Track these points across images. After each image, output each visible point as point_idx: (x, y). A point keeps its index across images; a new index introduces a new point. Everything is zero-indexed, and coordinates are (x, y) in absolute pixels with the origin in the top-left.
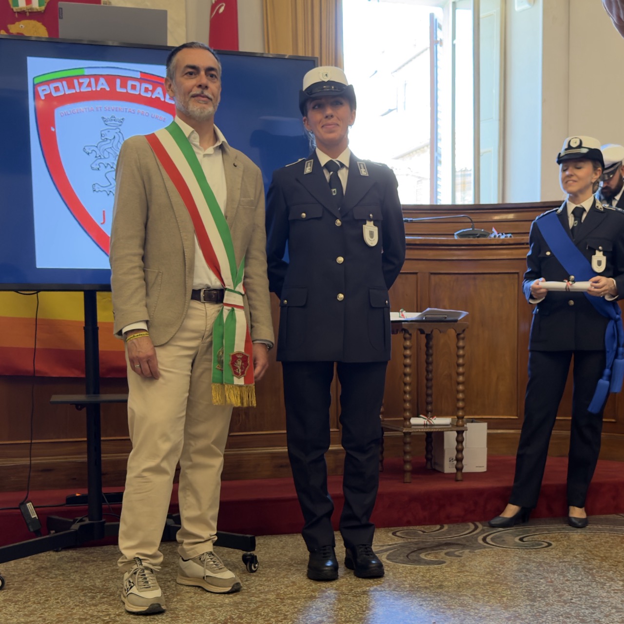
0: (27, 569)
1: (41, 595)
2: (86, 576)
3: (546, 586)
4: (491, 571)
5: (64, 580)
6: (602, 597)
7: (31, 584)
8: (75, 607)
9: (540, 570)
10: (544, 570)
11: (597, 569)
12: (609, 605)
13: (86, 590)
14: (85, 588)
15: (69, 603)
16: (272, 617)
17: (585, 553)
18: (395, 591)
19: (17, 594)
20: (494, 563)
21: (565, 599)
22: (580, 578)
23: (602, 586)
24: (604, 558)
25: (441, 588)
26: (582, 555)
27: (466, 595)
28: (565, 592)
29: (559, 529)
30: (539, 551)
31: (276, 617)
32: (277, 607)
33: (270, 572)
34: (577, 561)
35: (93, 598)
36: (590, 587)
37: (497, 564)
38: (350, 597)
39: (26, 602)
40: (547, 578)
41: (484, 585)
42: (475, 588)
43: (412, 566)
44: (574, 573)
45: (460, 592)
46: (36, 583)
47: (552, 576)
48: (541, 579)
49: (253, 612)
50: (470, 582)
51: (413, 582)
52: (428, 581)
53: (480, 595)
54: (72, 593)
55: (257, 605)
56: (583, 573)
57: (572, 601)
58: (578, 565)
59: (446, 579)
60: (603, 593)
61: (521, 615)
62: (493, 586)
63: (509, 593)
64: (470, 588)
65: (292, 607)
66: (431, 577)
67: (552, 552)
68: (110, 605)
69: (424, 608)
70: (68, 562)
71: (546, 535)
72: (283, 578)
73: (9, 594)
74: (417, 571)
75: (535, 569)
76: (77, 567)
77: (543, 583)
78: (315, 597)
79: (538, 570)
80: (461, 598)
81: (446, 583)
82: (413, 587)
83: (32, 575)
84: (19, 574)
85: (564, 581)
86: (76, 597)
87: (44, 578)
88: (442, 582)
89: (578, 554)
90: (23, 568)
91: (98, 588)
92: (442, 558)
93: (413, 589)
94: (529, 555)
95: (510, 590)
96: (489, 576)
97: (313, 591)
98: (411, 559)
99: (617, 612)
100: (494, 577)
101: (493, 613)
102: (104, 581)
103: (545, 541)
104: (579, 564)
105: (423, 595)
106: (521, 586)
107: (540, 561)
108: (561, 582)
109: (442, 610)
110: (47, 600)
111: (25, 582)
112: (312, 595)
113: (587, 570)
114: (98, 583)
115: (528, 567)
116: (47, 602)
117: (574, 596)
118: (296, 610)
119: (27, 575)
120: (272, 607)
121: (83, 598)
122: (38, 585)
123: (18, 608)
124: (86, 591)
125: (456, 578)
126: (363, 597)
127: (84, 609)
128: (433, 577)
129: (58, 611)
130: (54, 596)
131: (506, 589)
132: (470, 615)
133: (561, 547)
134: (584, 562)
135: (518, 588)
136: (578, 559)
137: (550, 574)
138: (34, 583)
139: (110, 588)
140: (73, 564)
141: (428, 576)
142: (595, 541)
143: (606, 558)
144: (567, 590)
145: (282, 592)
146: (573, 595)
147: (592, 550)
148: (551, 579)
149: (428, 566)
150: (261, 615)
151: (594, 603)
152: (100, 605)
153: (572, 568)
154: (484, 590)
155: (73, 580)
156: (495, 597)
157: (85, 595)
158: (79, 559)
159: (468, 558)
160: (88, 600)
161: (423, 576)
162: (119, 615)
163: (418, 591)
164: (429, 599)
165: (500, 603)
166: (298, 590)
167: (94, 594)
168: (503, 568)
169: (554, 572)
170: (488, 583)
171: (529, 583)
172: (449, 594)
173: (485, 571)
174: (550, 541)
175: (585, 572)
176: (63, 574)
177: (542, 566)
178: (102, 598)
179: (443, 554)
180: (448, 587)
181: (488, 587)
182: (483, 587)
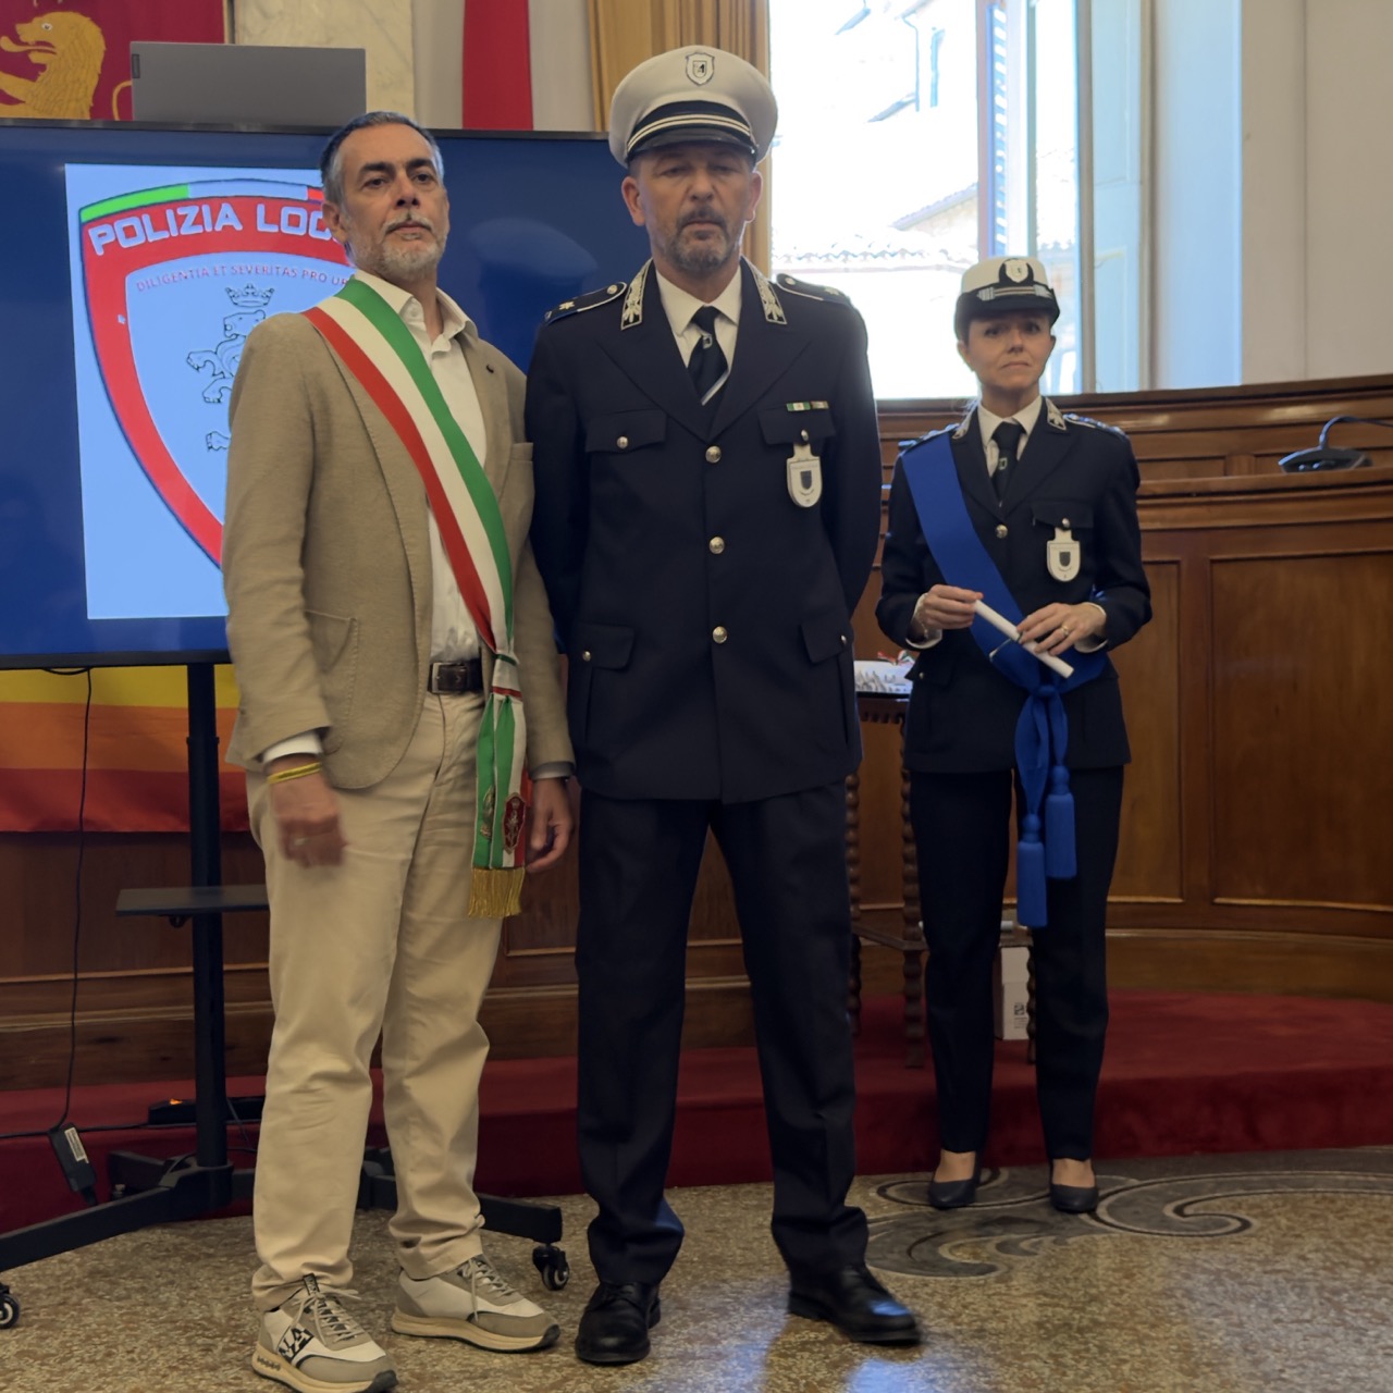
0: (65, 1274)
1: (96, 1340)
2: (192, 1294)
3: (1228, 1334)
4: (1102, 1293)
5: (146, 1305)
6: (1354, 1365)
7: (75, 1313)
8: (168, 1372)
9: (1216, 1294)
10: (1226, 1292)
11: (1352, 1292)
13: (192, 1329)
14: (192, 1325)
15: (155, 1361)
17: (1329, 1249)
19: (46, 1338)
21: (1268, 1369)
22: (1307, 1316)
23: (1356, 1337)
24: (1372, 1263)
25: (980, 1338)
26: (1320, 1255)
27: (1036, 1357)
28: (1268, 1352)
29: (1270, 1184)
30: (1219, 1242)
34: (1306, 1270)
35: (207, 1349)
36: (1328, 1340)
37: (1117, 1275)
38: (772, 1357)
39: (64, 1359)
40: (1231, 1313)
41: (1080, 1330)
42: (1059, 1338)
43: (920, 1277)
44: (1294, 1302)
45: (1024, 1347)
46: (88, 1310)
47: (1243, 1310)
48: (1216, 1316)
50: (1048, 1321)
52: (952, 1318)
53: (1070, 1356)
54: (163, 1337)
56: (1316, 1302)
58: (1308, 1280)
59: (995, 1312)
60: (1359, 1355)
62: (1101, 1334)
64: (1048, 1339)
66: (959, 1308)
67: (1250, 1244)
70: (154, 1258)
71: (1238, 1198)
73: (29, 1338)
74: (928, 1290)
75: (1206, 1289)
76: (173, 1272)
77: (1219, 1329)
78: (694, 1357)
79: (1214, 1293)
80: (1026, 1364)
81: (994, 1324)
83: (77, 1291)
84: (50, 1288)
85: (1269, 1322)
86: (171, 1347)
87: (101, 1297)
88: (984, 1320)
89: (1310, 1252)
90: (58, 1272)
91: (219, 1325)
92: (988, 1258)
94: (1194, 1254)
95: (1141, 1342)
96: (1094, 1308)
97: (689, 1341)
98: (918, 1260)
100: (1106, 1310)
102: (232, 1306)
103: (1236, 1214)
104: (1310, 1277)
105: (938, 1356)
106: (1167, 1335)
107: (1218, 1270)
108: (1264, 1326)
110: (109, 1355)
111: (61, 1308)
112: (686, 1349)
113: (1327, 1295)
114: (218, 1312)
115: (1189, 1284)
116: (111, 1360)
117: (1289, 1362)
119: (65, 1290)
121: (186, 1350)
122: (90, 1316)
123: (48, 1371)
124: (193, 1333)
125: (1017, 1312)
126: (802, 1357)
127: (189, 1377)
128: (965, 1307)
129: (134, 1382)
130: (123, 1344)
131: (1132, 1342)
133: (1272, 1232)
134: (1322, 1272)
135: (1158, 1339)
136: (1309, 1266)
137: (1240, 1304)
138: (82, 1311)
139: (244, 1326)
140: (164, 1264)
141: (953, 1304)
142: (1358, 1216)
143: (1378, 1261)
144: (1273, 1345)
146: (1287, 1359)
147: (1345, 1240)
148: (1239, 1315)
149: (955, 1278)
152: (223, 1368)
153: (1293, 1288)
154: (1080, 1343)
155: (165, 1303)
156: (1104, 1364)
157: (190, 1344)
158: (176, 1250)
159: (1049, 1257)
160: (196, 1356)
161: (941, 1305)
164: (950, 1365)
165: (1114, 1378)
167: (210, 1341)
168: (1128, 1287)
169: (1248, 1299)
170: (1091, 1325)
171: (1186, 1327)
172: (998, 1353)
173: (1086, 1293)
174: (1248, 1215)
175: (1323, 1301)
176: (143, 1289)
177: (1221, 1283)
178: (227, 1350)
179: (991, 1247)
180: (998, 1334)
181: (1088, 1335)
182: (1078, 1335)
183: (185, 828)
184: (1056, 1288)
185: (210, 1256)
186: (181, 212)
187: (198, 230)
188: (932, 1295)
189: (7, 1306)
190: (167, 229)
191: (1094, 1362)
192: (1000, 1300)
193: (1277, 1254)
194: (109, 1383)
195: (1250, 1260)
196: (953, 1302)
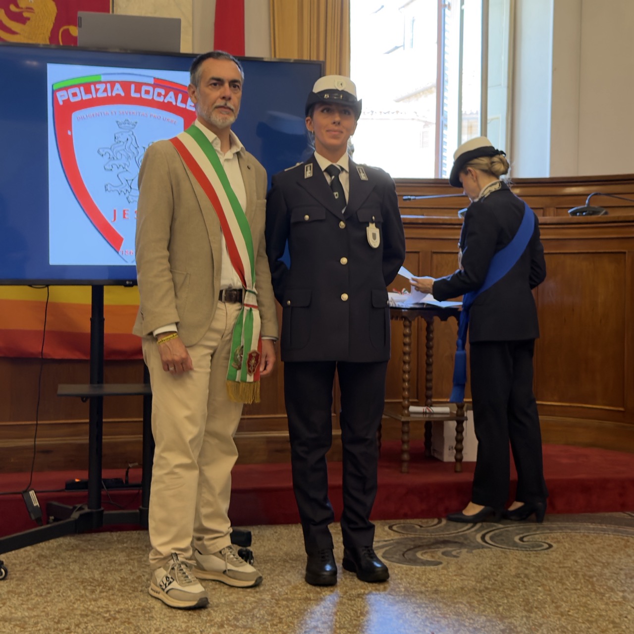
0: (27, 556)
1: (43, 586)
2: (85, 567)
3: (544, 595)
4: (489, 575)
5: (64, 571)
6: (601, 610)
7: (32, 574)
8: (75, 601)
9: (539, 577)
10: (543, 575)
11: (598, 577)
12: (607, 619)
13: (85, 582)
14: (85, 580)
15: (69, 597)
16: (267, 620)
17: (587, 558)
18: (390, 594)
19: (20, 584)
20: (492, 566)
21: (562, 610)
22: (579, 587)
23: (601, 597)
24: (606, 564)
25: (437, 594)
26: (583, 560)
27: (461, 603)
28: (563, 603)
29: (561, 528)
30: (539, 554)
31: (272, 620)
32: (273, 609)
33: (265, 568)
34: (578, 567)
35: (93, 592)
36: (589, 598)
37: (495, 567)
38: (345, 600)
39: (29, 595)
40: (546, 585)
41: (480, 591)
42: (471, 595)
43: (408, 566)
44: (573, 581)
45: (456, 598)
47: (551, 584)
48: (539, 586)
49: (249, 614)
50: (466, 587)
51: (408, 585)
53: (476, 602)
54: (73, 586)
55: (253, 606)
56: (582, 581)
57: (570, 613)
59: (442, 583)
60: (602, 604)
61: (516, 627)
62: (489, 593)
63: (506, 601)
64: (466, 595)
65: (287, 609)
66: (427, 580)
67: (552, 555)
68: (110, 600)
69: (419, 616)
70: (68, 550)
71: (547, 534)
72: (278, 575)
73: (12, 585)
74: (412, 572)
75: (534, 574)
76: (76, 557)
77: (540, 592)
78: (310, 599)
80: (457, 606)
81: (442, 588)
82: (408, 591)
83: (34, 564)
84: (21, 563)
85: (562, 590)
86: (77, 590)
88: (438, 586)
89: (579, 559)
90: (24, 556)
91: (98, 580)
92: (439, 559)
93: (408, 594)
94: (529, 559)
95: (507, 598)
96: (486, 582)
98: (407, 558)
99: (614, 627)
100: (491, 583)
101: (488, 624)
102: (103, 572)
103: (547, 541)
104: (580, 570)
105: (418, 601)
106: (518, 594)
107: (539, 566)
108: (560, 591)
109: (436, 619)
110: (49, 593)
111: (26, 571)
113: (587, 578)
114: (97, 575)
115: (527, 572)
116: (49, 595)
117: (572, 608)
118: (291, 613)
119: (27, 564)
120: (268, 609)
121: (83, 592)
122: (40, 575)
123: (21, 600)
124: (86, 584)
125: (452, 583)
126: (358, 601)
127: (85, 604)
128: (429, 580)
129: (60, 606)
130: (55, 588)
131: (503, 597)
132: (465, 626)
133: (562, 550)
134: (584, 568)
135: (514, 596)
137: (549, 581)
138: (36, 573)
139: (108, 581)
140: (72, 553)
142: (600, 543)
143: (608, 564)
144: (565, 599)
145: (277, 592)
146: (571, 606)
147: (594, 554)
148: (549, 587)
149: (424, 567)
150: (257, 618)
151: (591, 617)
152: (100, 600)
153: (572, 575)
154: (480, 597)
155: (73, 570)
156: (491, 606)
157: (85, 588)
158: (77, 546)
159: (465, 559)
160: (88, 594)
161: (419, 579)
162: (119, 612)
163: (413, 596)
164: (424, 605)
165: (495, 613)
166: (293, 590)
167: (93, 588)
168: (500, 572)
169: (553, 579)
170: (484, 589)
171: (526, 591)
172: (444, 601)
173: (482, 575)
174: (551, 542)
175: (585, 581)
176: (62, 564)
177: (541, 572)
178: (101, 592)
179: (439, 554)
180: (443, 592)
181: (484, 594)
182: (479, 594)
183: (88, 358)
184: (468, 572)
185: (93, 550)
186: (98, 86)
187: (105, 95)
188: (415, 574)
189: (3, 570)
190: (91, 93)
191: (487, 606)
192: (445, 577)
193: (564, 559)
194: (48, 606)
195: (553, 562)
196: (424, 577)
